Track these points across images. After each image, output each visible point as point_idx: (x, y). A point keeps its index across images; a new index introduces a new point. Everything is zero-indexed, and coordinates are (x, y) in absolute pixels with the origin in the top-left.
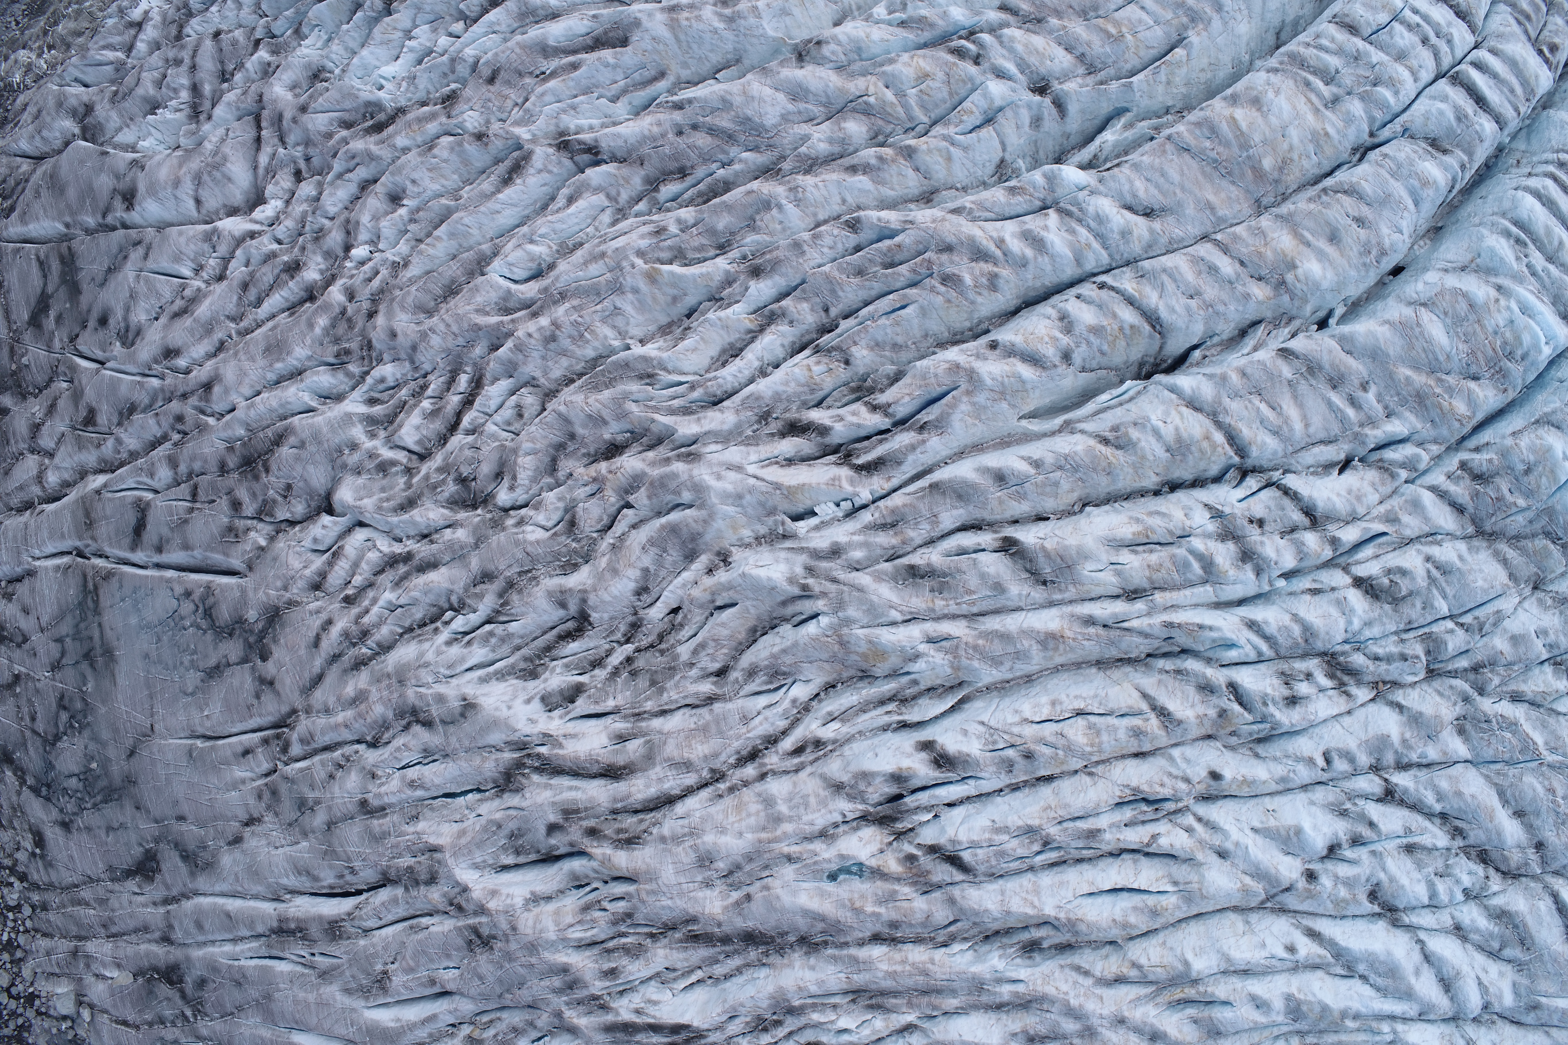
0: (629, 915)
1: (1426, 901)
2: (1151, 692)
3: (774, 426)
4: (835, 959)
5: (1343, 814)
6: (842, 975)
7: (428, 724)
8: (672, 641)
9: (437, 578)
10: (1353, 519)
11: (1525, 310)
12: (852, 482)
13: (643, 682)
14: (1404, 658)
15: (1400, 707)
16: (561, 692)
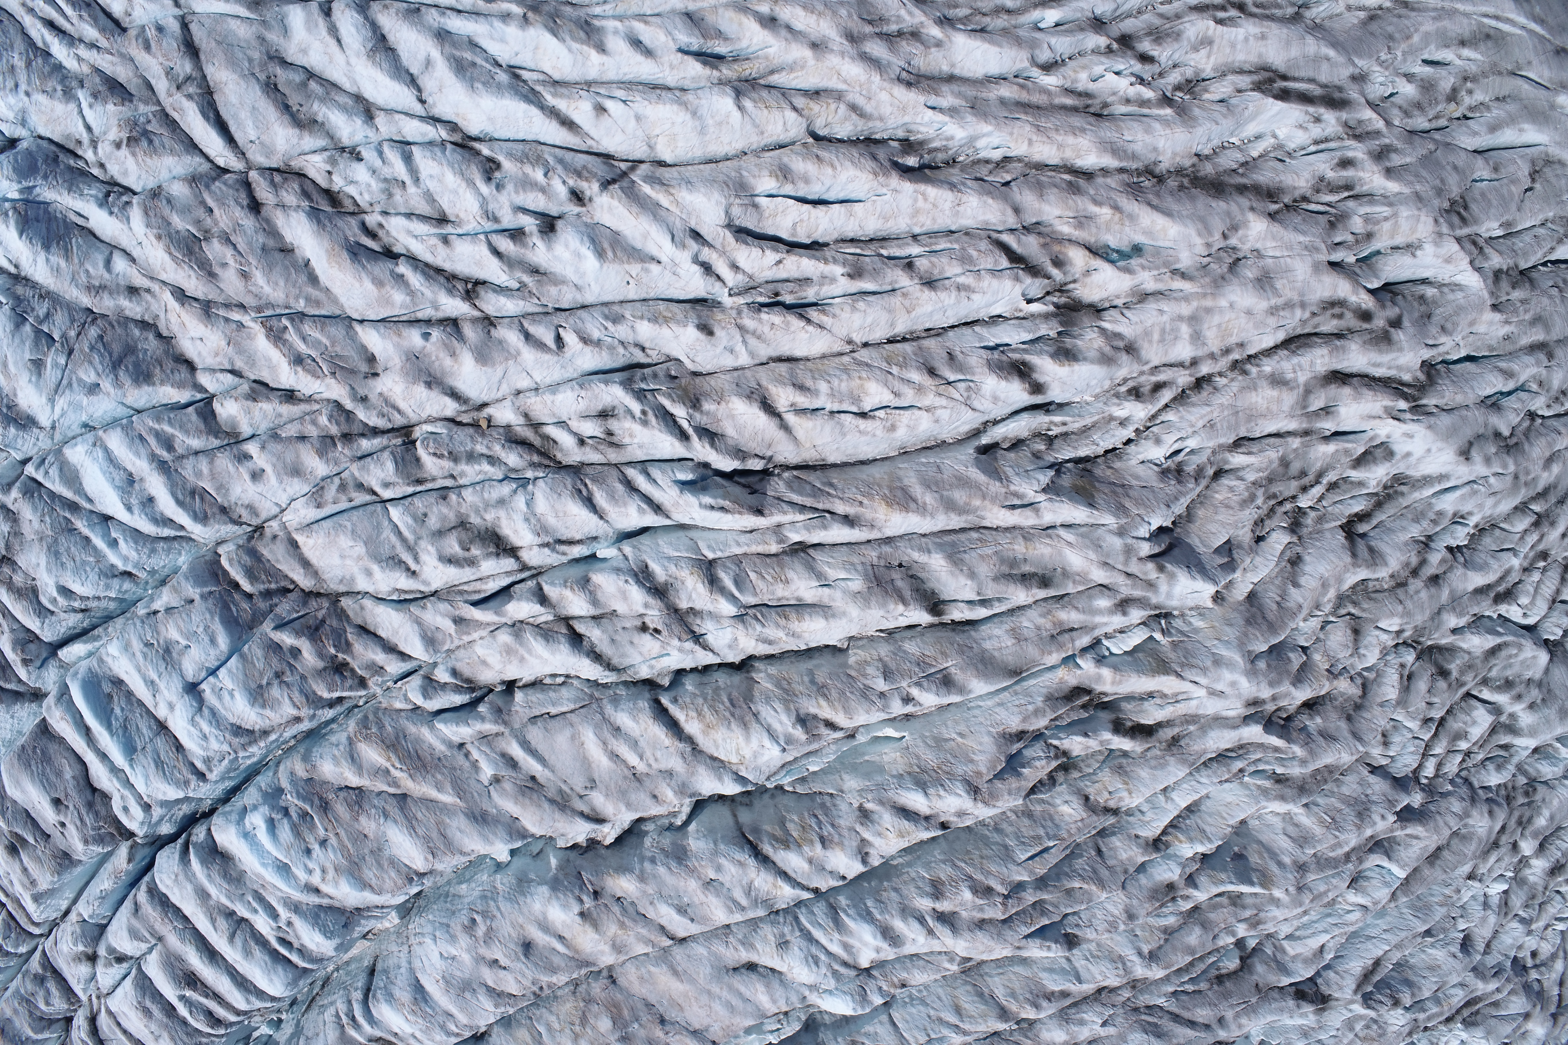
0: (1332, 225)
1: (414, 148)
2: (780, 435)
3: (1167, 733)
4: (1134, 157)
5: (535, 271)
6: (1128, 137)
7: (1497, 435)
8: (1265, 507)
9: (1478, 580)
10: (517, 627)
11: (284, 869)
12: (1099, 678)
13: (1295, 467)
14: (454, 457)
15: (454, 394)
16: (1375, 461)
